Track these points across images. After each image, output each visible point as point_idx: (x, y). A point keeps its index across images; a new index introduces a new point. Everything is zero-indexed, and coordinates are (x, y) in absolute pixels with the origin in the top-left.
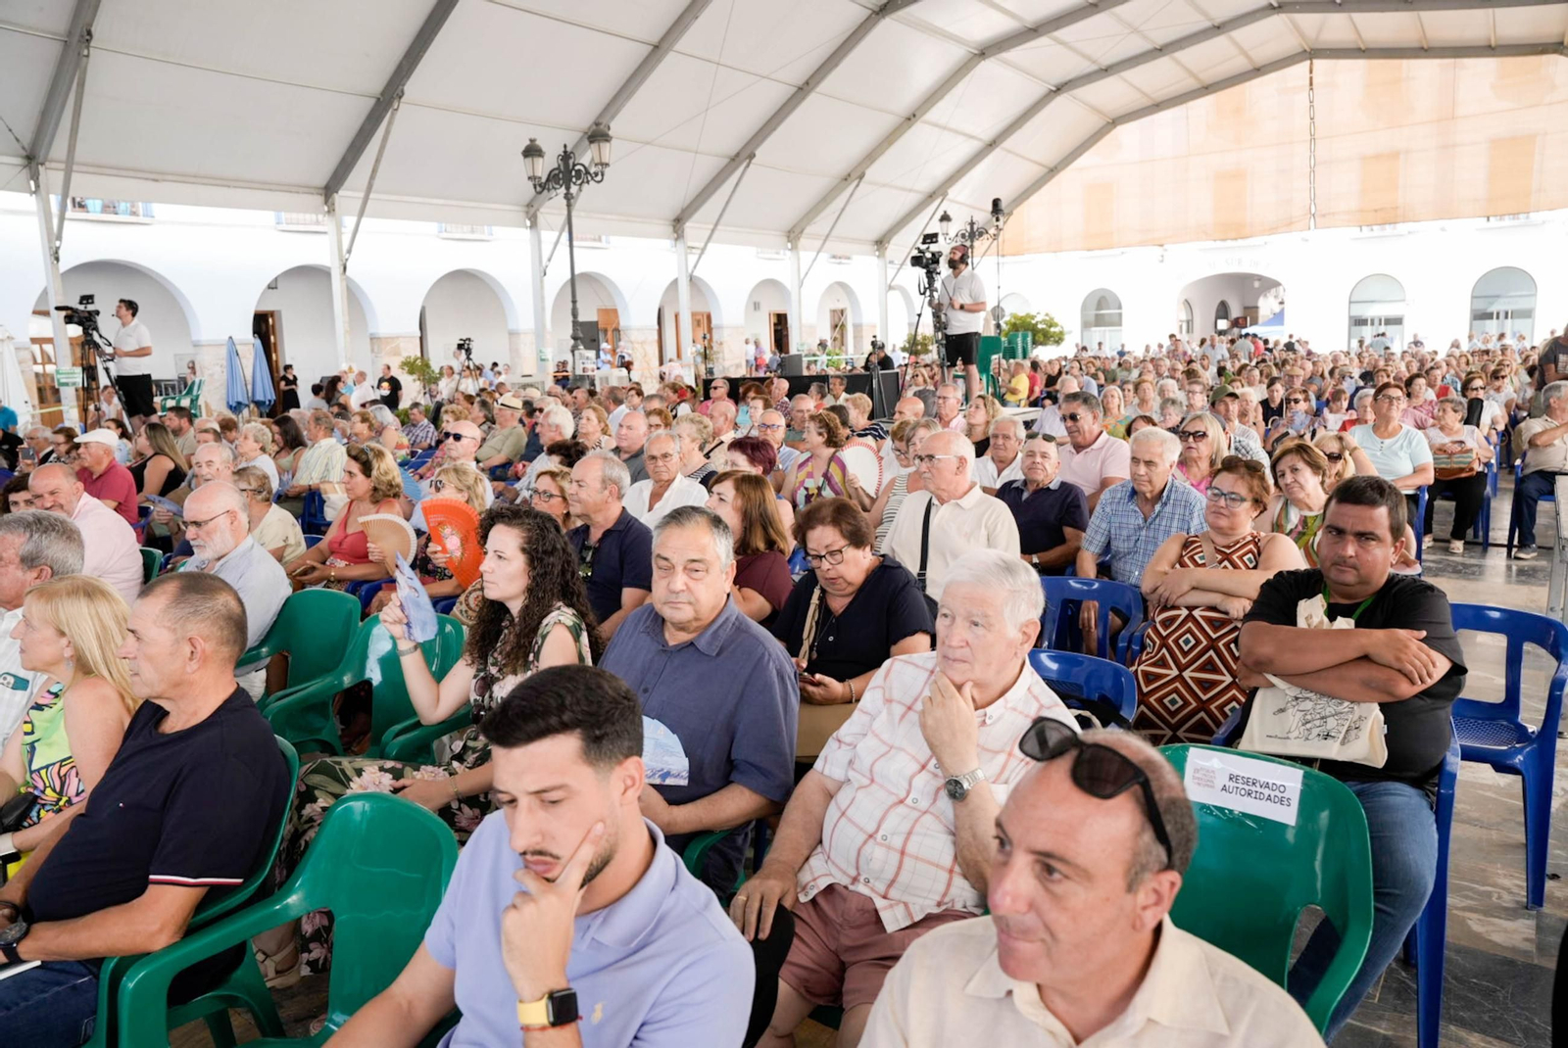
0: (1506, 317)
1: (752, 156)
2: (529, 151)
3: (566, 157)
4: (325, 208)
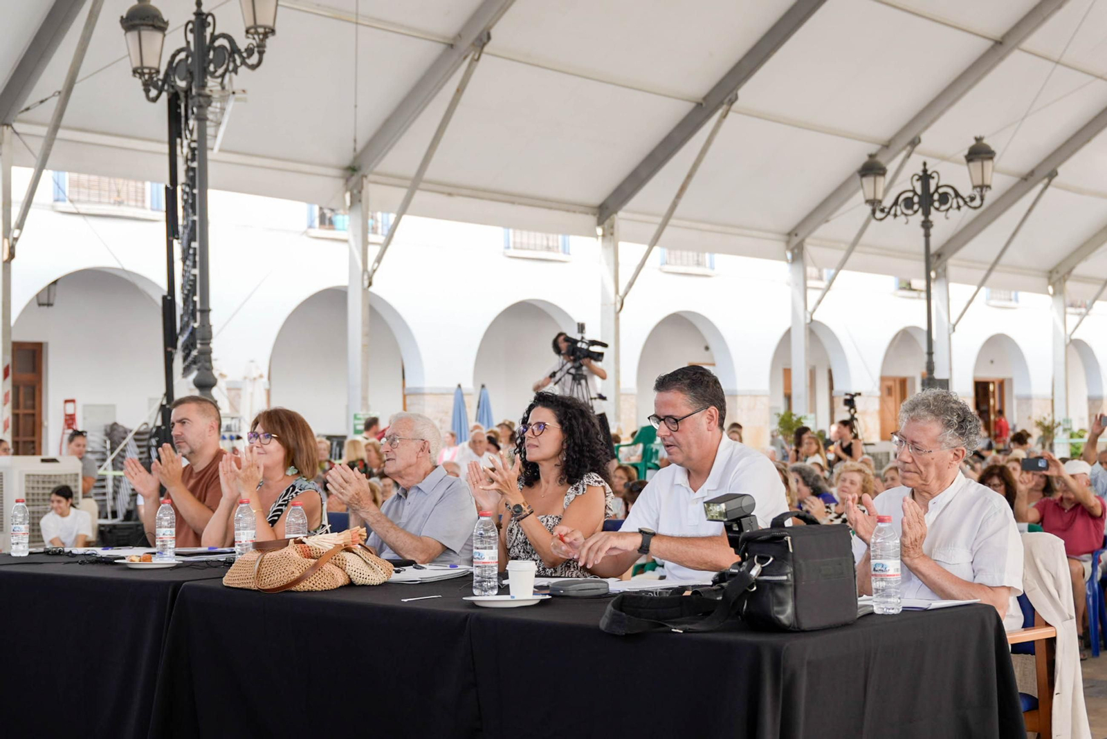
1: (1052, 175)
2: (871, 169)
3: (925, 177)
4: (599, 231)
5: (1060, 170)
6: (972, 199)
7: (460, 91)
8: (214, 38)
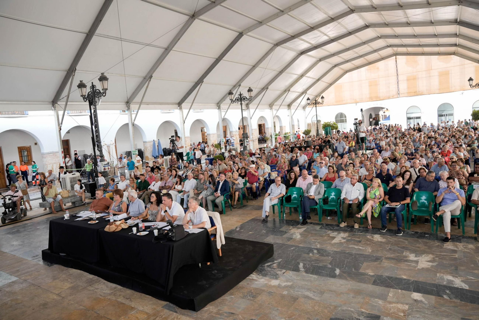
0: (447, 116)
1: (267, 88)
2: (230, 93)
3: (240, 95)
4: (179, 108)
5: (269, 87)
6: (249, 99)
7: (147, 87)
8: (96, 90)
